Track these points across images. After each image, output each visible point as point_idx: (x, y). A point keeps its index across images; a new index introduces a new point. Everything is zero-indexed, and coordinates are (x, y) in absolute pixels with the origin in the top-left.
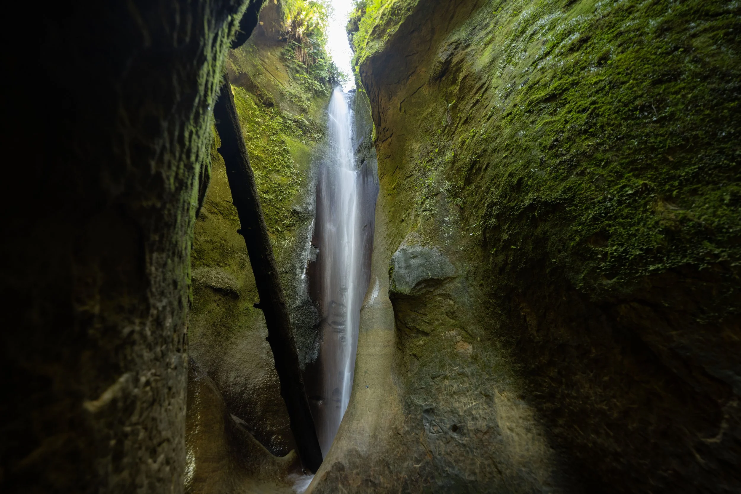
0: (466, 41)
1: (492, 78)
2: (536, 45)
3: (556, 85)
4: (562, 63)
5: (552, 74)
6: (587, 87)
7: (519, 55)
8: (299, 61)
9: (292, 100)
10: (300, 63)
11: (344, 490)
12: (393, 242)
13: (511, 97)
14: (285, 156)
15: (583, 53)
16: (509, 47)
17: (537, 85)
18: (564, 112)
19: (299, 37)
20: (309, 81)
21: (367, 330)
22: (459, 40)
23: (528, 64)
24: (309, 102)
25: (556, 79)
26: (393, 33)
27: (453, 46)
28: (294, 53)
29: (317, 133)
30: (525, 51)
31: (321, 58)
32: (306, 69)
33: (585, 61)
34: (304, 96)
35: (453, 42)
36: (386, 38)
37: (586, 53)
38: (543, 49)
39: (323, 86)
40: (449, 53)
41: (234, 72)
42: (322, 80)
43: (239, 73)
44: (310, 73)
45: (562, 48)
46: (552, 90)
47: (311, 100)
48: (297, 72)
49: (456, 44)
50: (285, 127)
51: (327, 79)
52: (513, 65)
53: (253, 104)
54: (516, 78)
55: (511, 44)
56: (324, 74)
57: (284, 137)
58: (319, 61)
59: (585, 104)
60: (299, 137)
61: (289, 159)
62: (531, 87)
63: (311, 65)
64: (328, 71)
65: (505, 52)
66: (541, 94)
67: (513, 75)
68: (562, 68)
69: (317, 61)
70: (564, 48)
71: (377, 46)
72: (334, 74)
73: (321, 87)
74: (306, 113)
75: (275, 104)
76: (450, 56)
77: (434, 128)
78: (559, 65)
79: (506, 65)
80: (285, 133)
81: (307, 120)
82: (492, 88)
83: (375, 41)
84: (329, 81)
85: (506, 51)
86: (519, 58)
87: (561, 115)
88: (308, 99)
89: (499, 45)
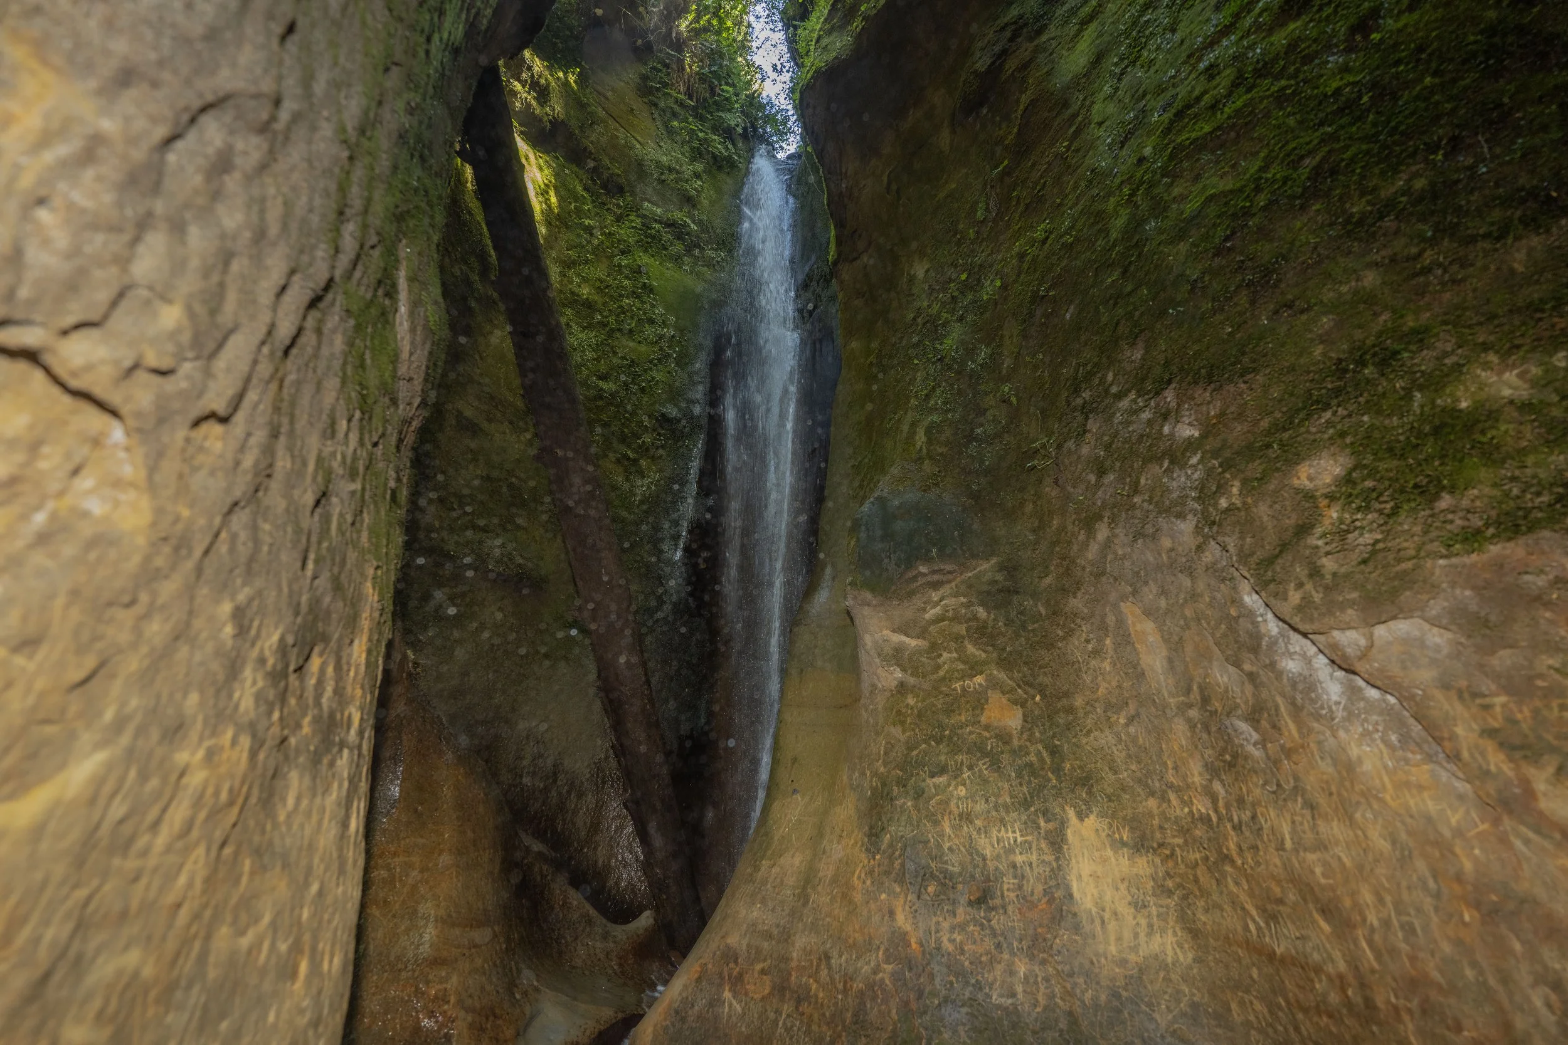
0: (1038, 18)
1: (1093, 103)
2: (1200, 14)
3: (1239, 104)
4: (1258, 51)
5: (1232, 78)
6: (1316, 102)
7: (1159, 41)
8: (679, 92)
9: (663, 177)
10: (681, 96)
11: (734, 1002)
12: (865, 483)
13: (1133, 142)
14: (645, 299)
15: (1311, 21)
16: (1134, 23)
17: (1195, 110)
18: (1256, 168)
19: (678, 40)
20: (701, 135)
21: (802, 671)
22: (1021, 17)
23: (1176, 59)
24: (699, 183)
25: (1242, 89)
26: (874, 12)
27: (1008, 34)
28: (668, 74)
29: (716, 250)
30: (1173, 31)
31: (727, 84)
32: (694, 109)
33: (1315, 41)
34: (687, 169)
35: (1006, 25)
36: (858, 24)
37: (1320, 21)
38: (1214, 22)
39: (730, 146)
40: (997, 49)
41: (541, 120)
42: (728, 133)
43: (550, 122)
44: (702, 119)
45: (1260, 15)
46: (1229, 118)
47: (705, 177)
48: (675, 115)
49: (1013, 27)
50: (646, 237)
51: (740, 130)
52: (1142, 67)
53: (579, 188)
54: (1148, 97)
55: (1140, 16)
56: (734, 119)
57: (644, 259)
58: (723, 90)
59: (1307, 144)
60: (677, 259)
61: (653, 306)
62: (1179, 114)
63: (705, 100)
64: (742, 112)
65: (1127, 38)
66: (1202, 128)
67: (1141, 90)
68: (1258, 62)
69: (717, 90)
70: (1265, 14)
71: (838, 45)
72: (756, 119)
73: (727, 148)
74: (694, 206)
75: (627, 189)
76: (999, 56)
77: (961, 226)
78: (1251, 55)
79: (1127, 67)
80: (646, 251)
81: (694, 222)
82: (1092, 126)
83: (835, 34)
84: (745, 136)
85: (1127, 33)
86: (1158, 48)
87: (1248, 176)
88: (697, 176)
89: (1113, 23)
